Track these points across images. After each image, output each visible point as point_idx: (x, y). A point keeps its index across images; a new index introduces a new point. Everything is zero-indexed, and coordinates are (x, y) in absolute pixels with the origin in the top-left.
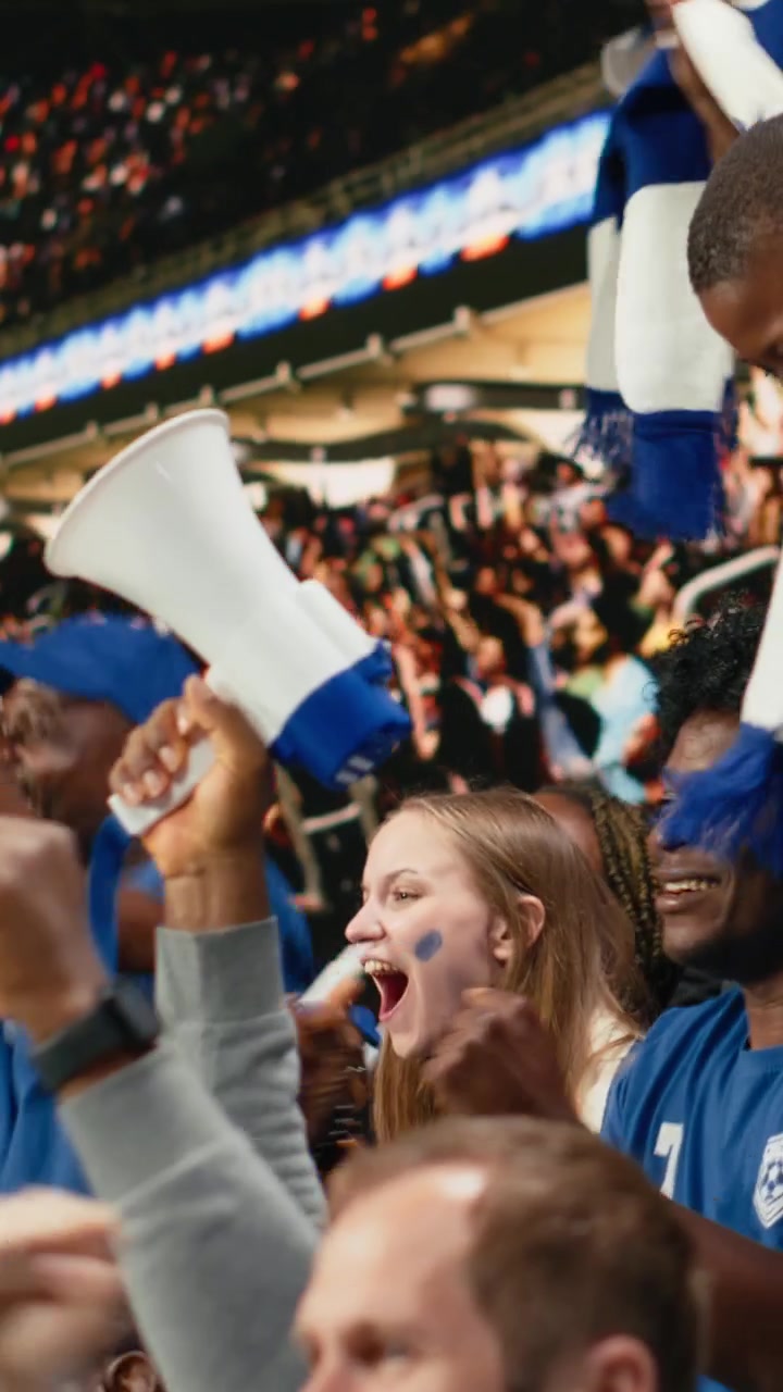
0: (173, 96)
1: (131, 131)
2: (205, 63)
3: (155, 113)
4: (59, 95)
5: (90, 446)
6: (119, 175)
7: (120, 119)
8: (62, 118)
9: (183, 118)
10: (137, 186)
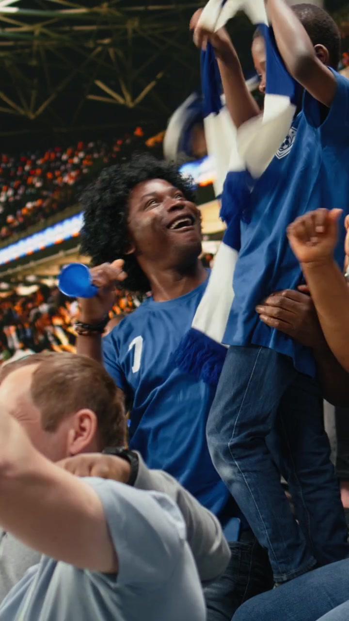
0: (81, 155)
1: (69, 166)
2: (91, 145)
3: (76, 160)
4: (46, 157)
5: (60, 258)
6: (66, 179)
7: (65, 163)
8: (48, 162)
9: (85, 162)
10: (71, 182)
